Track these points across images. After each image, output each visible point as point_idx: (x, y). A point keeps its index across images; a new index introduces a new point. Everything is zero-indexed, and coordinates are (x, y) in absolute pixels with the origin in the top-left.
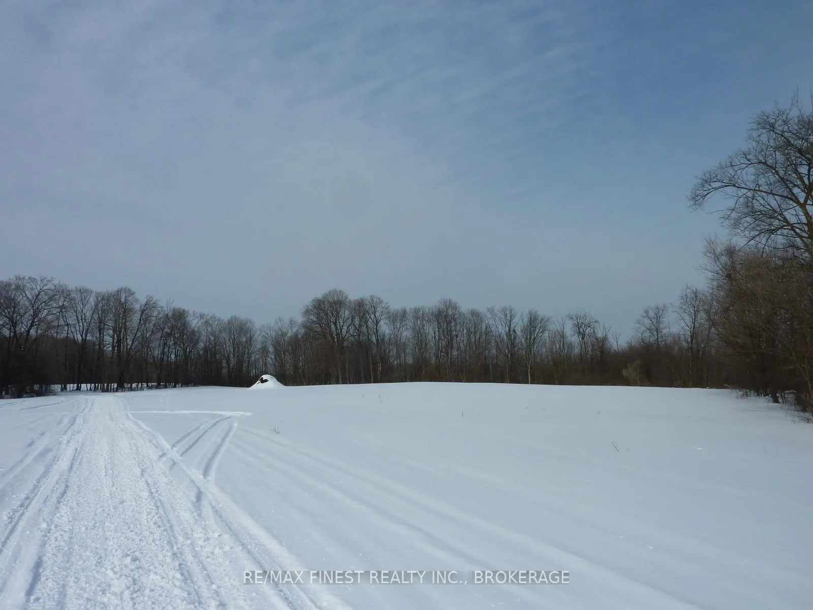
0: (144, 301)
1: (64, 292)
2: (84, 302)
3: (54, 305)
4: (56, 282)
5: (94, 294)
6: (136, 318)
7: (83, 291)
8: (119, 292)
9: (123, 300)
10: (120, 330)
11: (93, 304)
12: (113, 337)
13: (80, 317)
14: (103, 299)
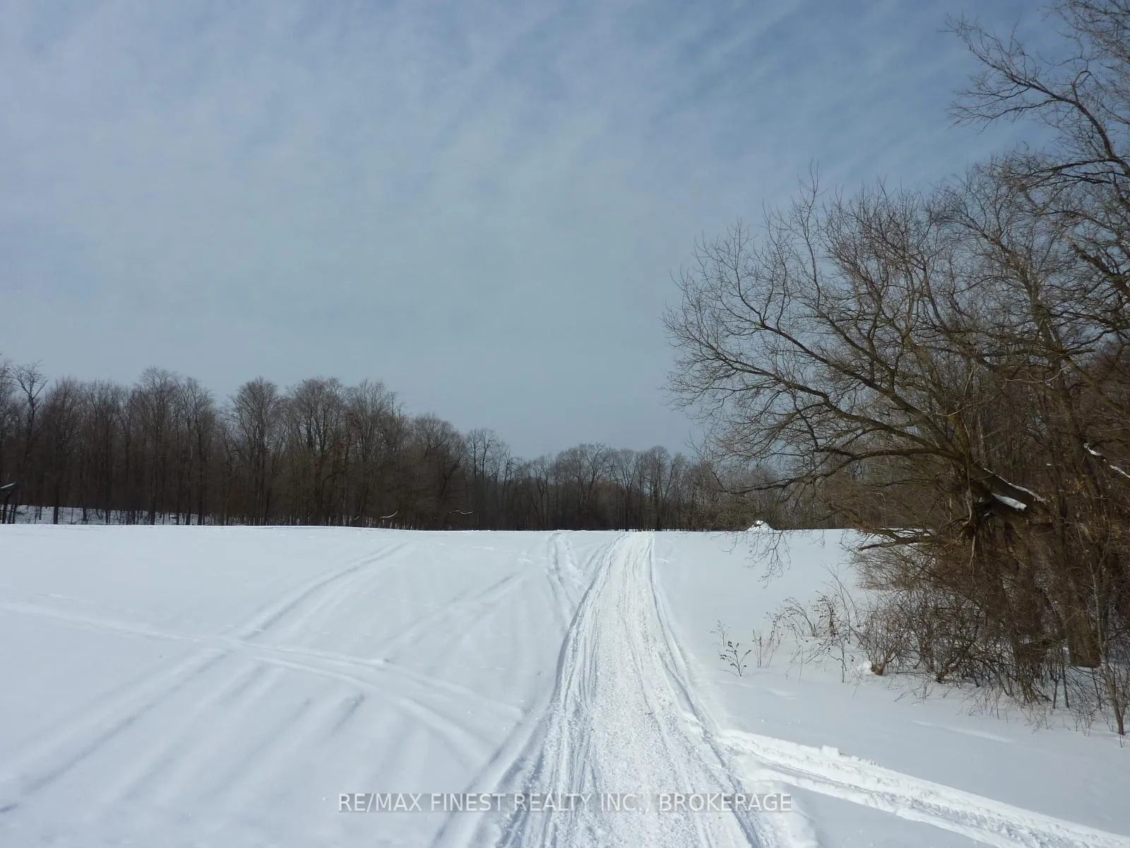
0: (673, 457)
1: (612, 454)
2: (628, 461)
3: (608, 465)
4: (607, 446)
5: (635, 454)
6: (668, 471)
7: (627, 453)
8: (654, 451)
9: (657, 457)
10: (655, 483)
11: (635, 462)
12: (651, 489)
13: (625, 473)
14: (642, 458)
